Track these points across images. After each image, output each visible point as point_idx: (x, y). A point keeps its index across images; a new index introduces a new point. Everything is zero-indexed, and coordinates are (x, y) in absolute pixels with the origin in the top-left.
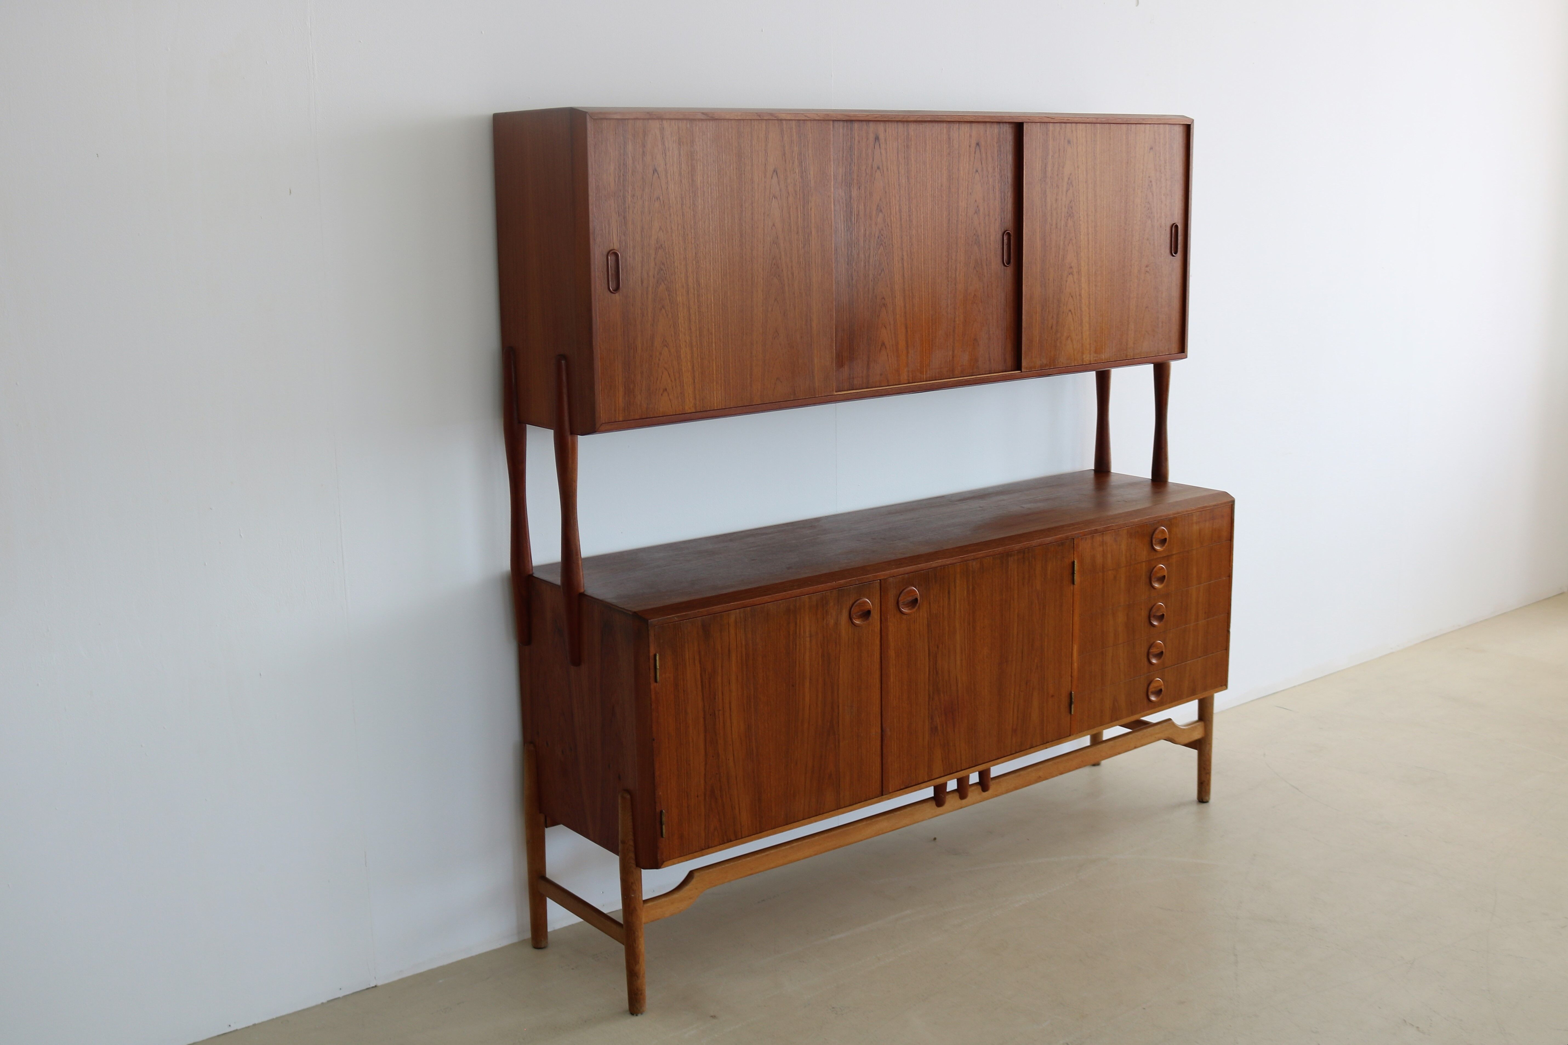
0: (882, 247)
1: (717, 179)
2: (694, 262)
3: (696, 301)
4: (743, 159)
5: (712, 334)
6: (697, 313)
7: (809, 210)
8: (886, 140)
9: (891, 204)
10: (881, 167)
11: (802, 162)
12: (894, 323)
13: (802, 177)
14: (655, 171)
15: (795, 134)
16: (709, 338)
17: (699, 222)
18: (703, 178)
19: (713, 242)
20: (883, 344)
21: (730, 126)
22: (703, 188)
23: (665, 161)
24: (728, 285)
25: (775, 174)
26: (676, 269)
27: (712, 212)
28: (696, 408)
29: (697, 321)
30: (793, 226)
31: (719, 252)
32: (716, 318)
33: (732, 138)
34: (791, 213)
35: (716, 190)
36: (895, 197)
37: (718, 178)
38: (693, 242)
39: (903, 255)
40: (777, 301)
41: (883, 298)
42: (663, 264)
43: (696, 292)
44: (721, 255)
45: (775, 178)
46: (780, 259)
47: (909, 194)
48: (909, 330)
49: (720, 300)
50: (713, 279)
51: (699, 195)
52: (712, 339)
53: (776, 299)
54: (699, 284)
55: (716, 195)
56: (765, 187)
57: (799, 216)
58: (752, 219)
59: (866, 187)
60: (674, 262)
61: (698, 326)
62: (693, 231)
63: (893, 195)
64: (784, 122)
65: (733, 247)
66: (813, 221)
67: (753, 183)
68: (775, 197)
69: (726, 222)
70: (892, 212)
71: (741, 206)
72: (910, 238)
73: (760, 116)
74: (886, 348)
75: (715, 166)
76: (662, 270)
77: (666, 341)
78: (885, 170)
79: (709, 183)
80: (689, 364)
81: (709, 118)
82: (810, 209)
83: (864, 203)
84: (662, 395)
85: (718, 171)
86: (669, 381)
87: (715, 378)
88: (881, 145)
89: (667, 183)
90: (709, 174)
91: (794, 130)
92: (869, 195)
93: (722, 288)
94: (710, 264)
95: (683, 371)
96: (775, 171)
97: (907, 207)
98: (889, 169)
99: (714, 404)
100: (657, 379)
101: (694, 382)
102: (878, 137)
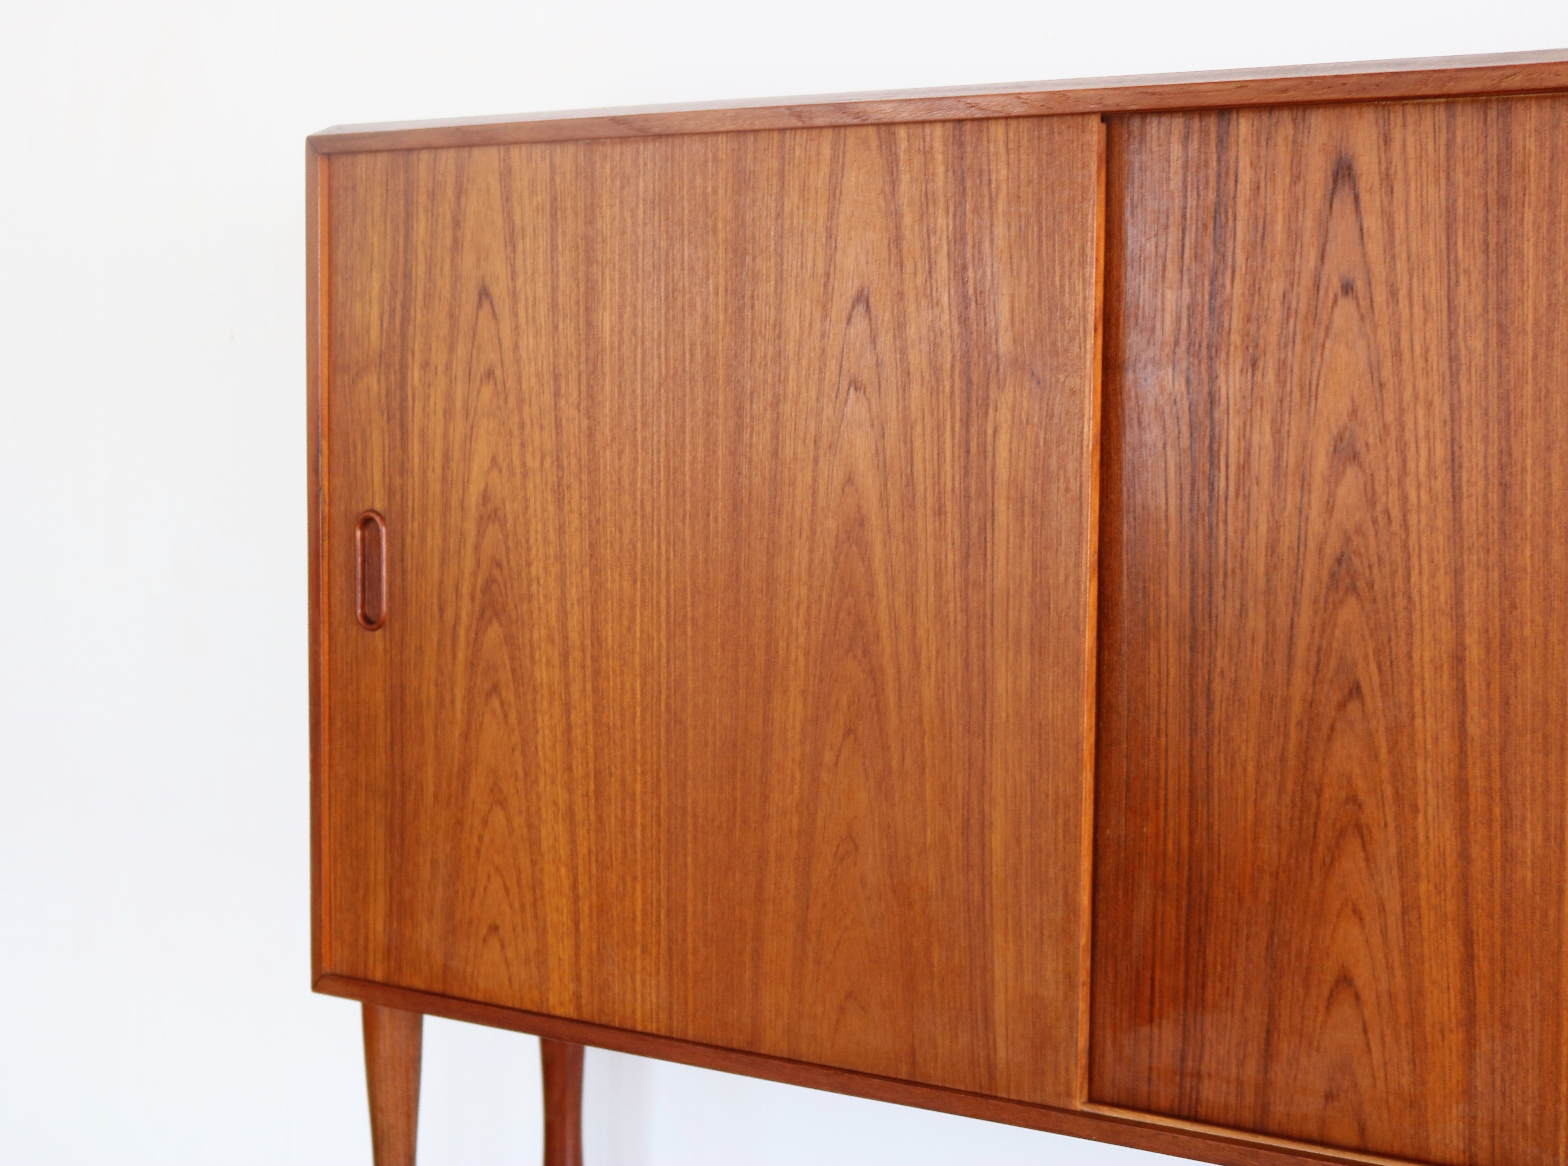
0: (1352, 601)
1: (663, 321)
2: (587, 572)
3: (589, 687)
4: (749, 259)
5: (633, 796)
6: (590, 727)
7: (989, 439)
8: (1387, 178)
9: (1409, 435)
10: (1360, 285)
11: (964, 268)
12: (1404, 912)
13: (964, 321)
14: (484, 294)
15: (941, 169)
16: (623, 809)
17: (604, 451)
18: (621, 317)
19: (643, 517)
20: (1345, 980)
21: (710, 155)
22: (619, 350)
23: (513, 265)
24: (690, 657)
25: (861, 309)
26: (534, 587)
27: (644, 424)
28: (579, 1007)
29: (591, 751)
30: (920, 488)
31: (663, 549)
32: (649, 753)
33: (715, 192)
34: (918, 443)
35: (659, 357)
36: (1430, 404)
37: (667, 320)
38: (585, 506)
39: (1460, 644)
40: (856, 739)
41: (1353, 799)
42: (499, 565)
43: (589, 662)
44: (668, 560)
45: (860, 323)
46: (871, 595)
47: (1504, 398)
48: (1480, 952)
49: (663, 697)
50: (642, 631)
51: (607, 368)
52: (633, 811)
53: (849, 731)
54: (598, 640)
55: (660, 374)
56: (823, 350)
57: (948, 456)
58: (775, 454)
59: (1282, 365)
60: (529, 565)
61: (591, 765)
62: (584, 477)
63: (1416, 397)
64: (902, 132)
65: (707, 538)
66: (1003, 473)
67: (779, 337)
68: (856, 384)
69: (688, 458)
70: (1411, 465)
71: (739, 411)
72: (1504, 577)
73: (799, 116)
74: (1357, 997)
75: (659, 281)
76: (494, 581)
77: (501, 791)
78: (1381, 296)
79: (639, 332)
80: (563, 871)
81: (631, 133)
82: (990, 431)
83: (1273, 421)
84: (484, 940)
85: (667, 297)
86: (506, 908)
87: (639, 937)
88: (1364, 197)
89: (516, 329)
90: (639, 307)
91: (939, 158)
92: (1296, 394)
93: (668, 661)
94: (635, 583)
95: (547, 888)
96: (862, 298)
97: (1494, 450)
98: (1403, 294)
99: (634, 1012)
100: (473, 895)
101: (577, 930)
102: (1350, 168)
